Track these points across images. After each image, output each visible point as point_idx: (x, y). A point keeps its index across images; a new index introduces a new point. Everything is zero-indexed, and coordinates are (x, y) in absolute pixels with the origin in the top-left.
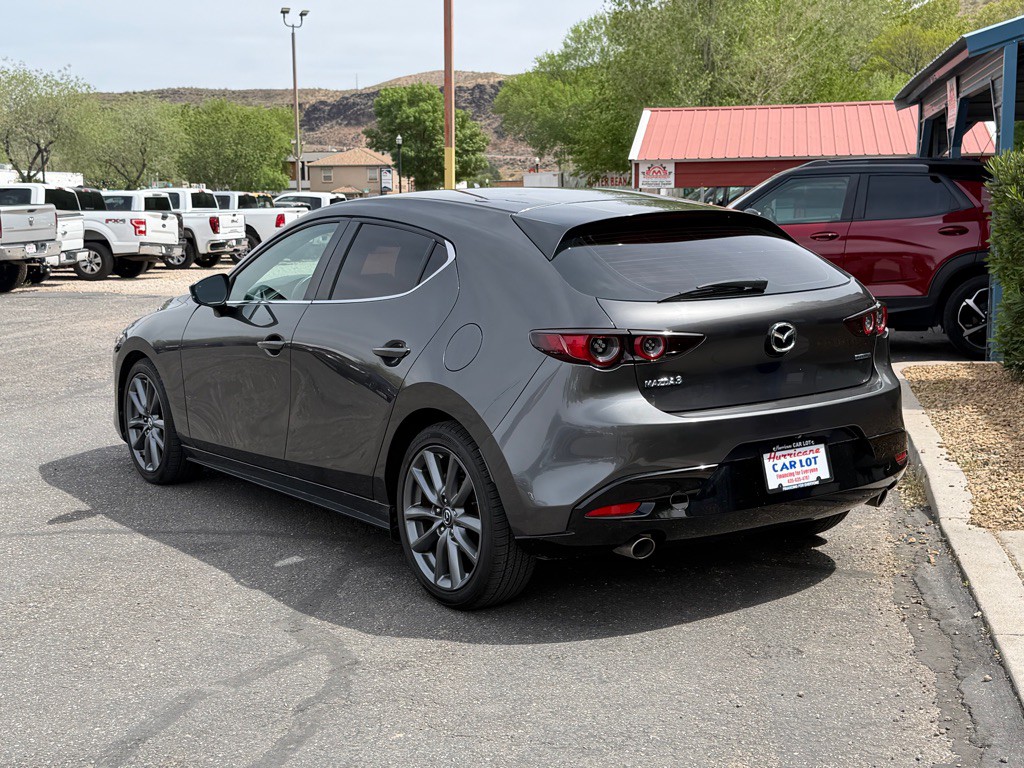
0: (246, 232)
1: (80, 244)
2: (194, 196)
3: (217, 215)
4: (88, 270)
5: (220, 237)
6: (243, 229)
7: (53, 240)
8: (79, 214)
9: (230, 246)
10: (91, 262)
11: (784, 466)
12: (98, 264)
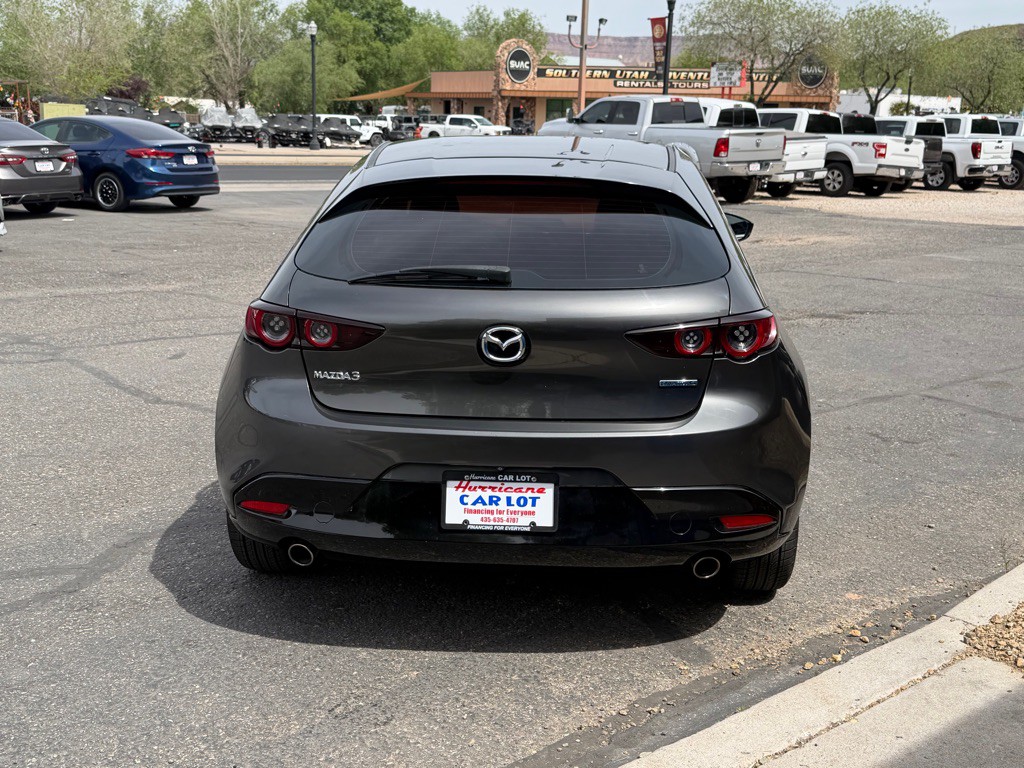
0: (1013, 158)
1: (821, 163)
2: (975, 122)
3: (979, 141)
4: (830, 188)
5: (979, 163)
6: (1009, 155)
7: (779, 160)
8: (824, 137)
9: (989, 171)
10: (834, 180)
11: (480, 500)
12: (840, 183)
